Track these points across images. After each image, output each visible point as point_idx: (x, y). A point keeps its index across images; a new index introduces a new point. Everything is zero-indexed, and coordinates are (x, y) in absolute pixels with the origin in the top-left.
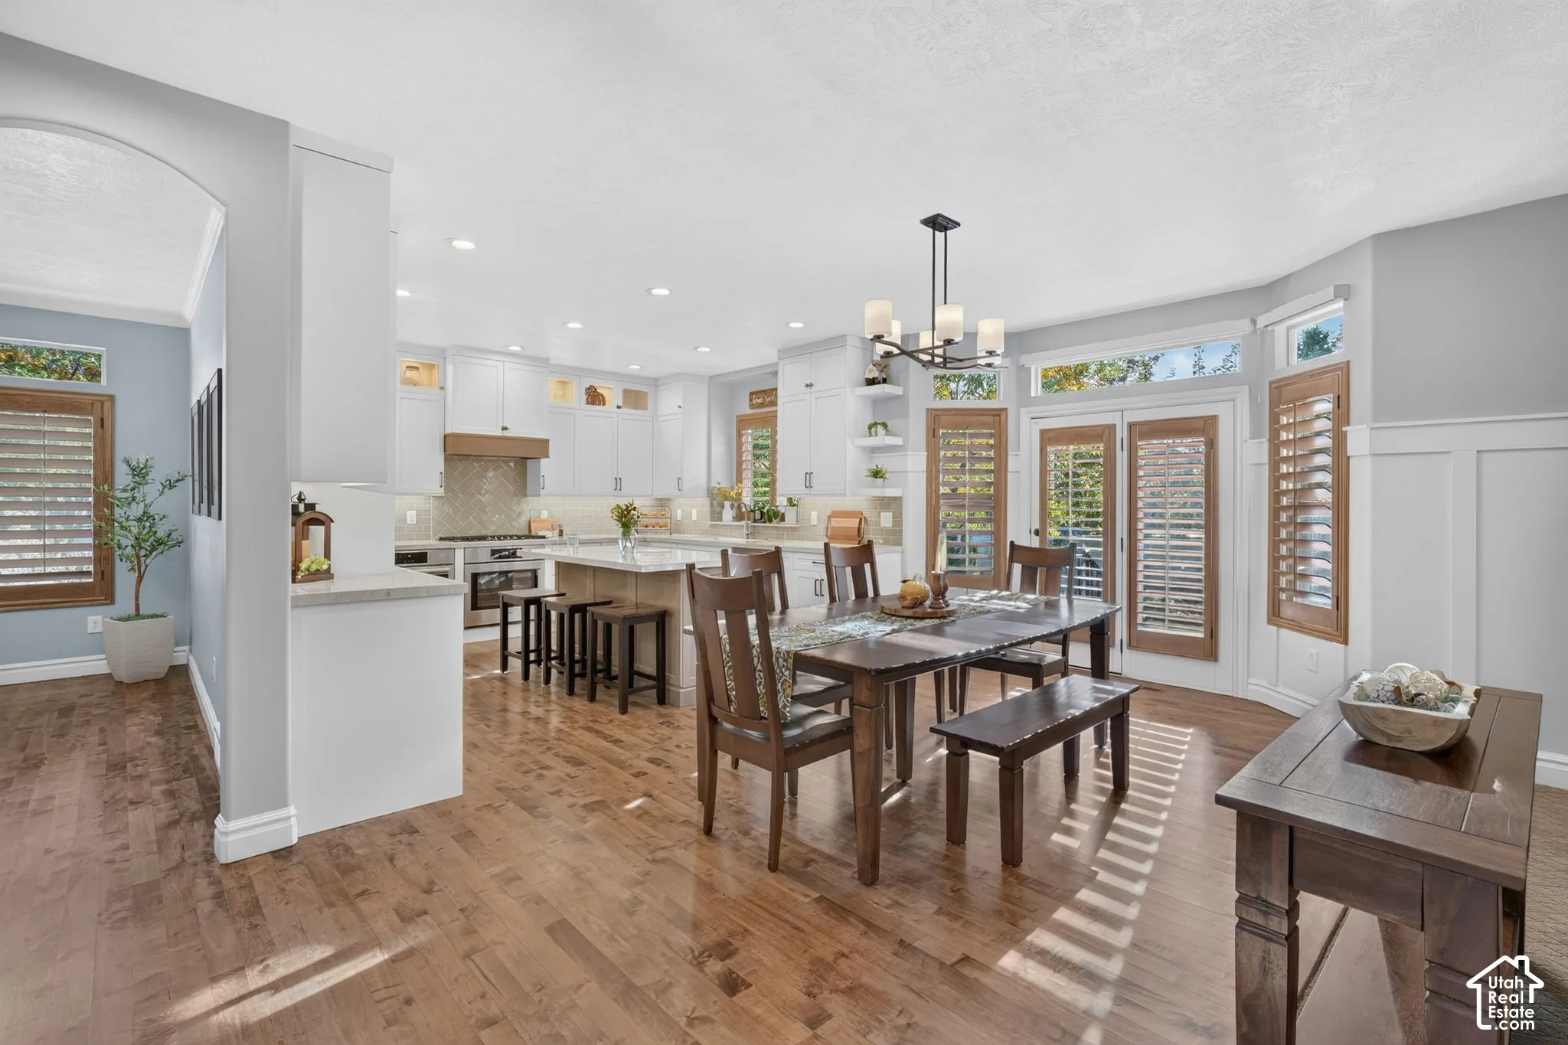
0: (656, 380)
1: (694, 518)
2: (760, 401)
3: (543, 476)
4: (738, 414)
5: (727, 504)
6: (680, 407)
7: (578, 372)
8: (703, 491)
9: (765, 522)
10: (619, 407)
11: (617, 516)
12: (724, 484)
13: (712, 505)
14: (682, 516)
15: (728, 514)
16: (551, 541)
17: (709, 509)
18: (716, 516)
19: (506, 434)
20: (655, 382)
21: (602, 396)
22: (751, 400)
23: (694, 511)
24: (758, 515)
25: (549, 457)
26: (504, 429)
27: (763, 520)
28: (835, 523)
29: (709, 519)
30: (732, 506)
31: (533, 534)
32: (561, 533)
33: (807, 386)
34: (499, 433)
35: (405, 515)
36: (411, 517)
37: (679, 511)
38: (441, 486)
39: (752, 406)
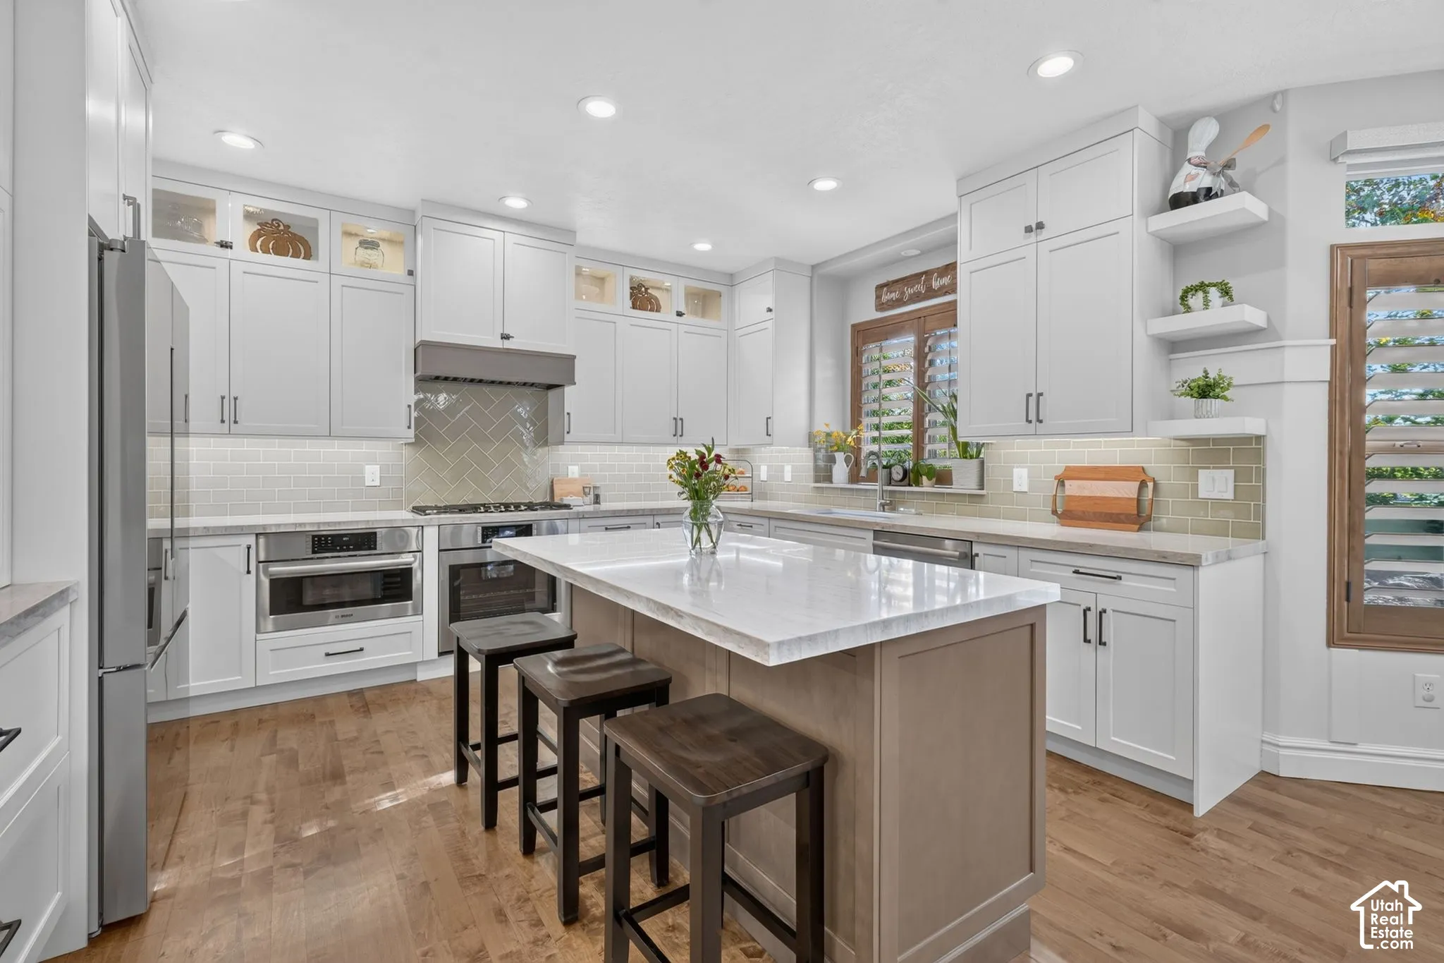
0: (732, 275)
1: (788, 477)
2: (894, 296)
3: (568, 414)
4: (853, 323)
5: (840, 457)
6: (770, 310)
7: (618, 259)
8: (803, 437)
9: (910, 485)
10: (680, 314)
11: (679, 475)
12: (836, 429)
13: (816, 459)
14: (769, 476)
15: (840, 471)
16: (578, 513)
17: (811, 464)
18: (824, 474)
19: (508, 344)
20: (731, 280)
21: (656, 299)
22: (878, 297)
23: (788, 468)
24: (897, 473)
25: (575, 384)
26: (505, 337)
27: (906, 481)
28: (1073, 488)
29: (812, 479)
30: (847, 460)
31: (557, 500)
32: (597, 499)
33: (1029, 230)
34: (499, 344)
35: (362, 471)
36: (372, 475)
37: (764, 469)
38: (409, 427)
39: (881, 307)
